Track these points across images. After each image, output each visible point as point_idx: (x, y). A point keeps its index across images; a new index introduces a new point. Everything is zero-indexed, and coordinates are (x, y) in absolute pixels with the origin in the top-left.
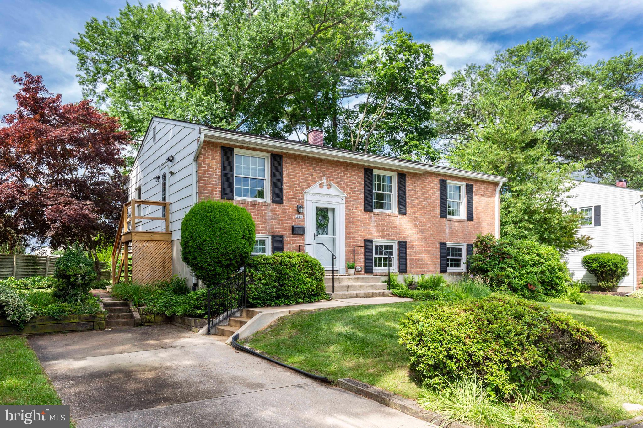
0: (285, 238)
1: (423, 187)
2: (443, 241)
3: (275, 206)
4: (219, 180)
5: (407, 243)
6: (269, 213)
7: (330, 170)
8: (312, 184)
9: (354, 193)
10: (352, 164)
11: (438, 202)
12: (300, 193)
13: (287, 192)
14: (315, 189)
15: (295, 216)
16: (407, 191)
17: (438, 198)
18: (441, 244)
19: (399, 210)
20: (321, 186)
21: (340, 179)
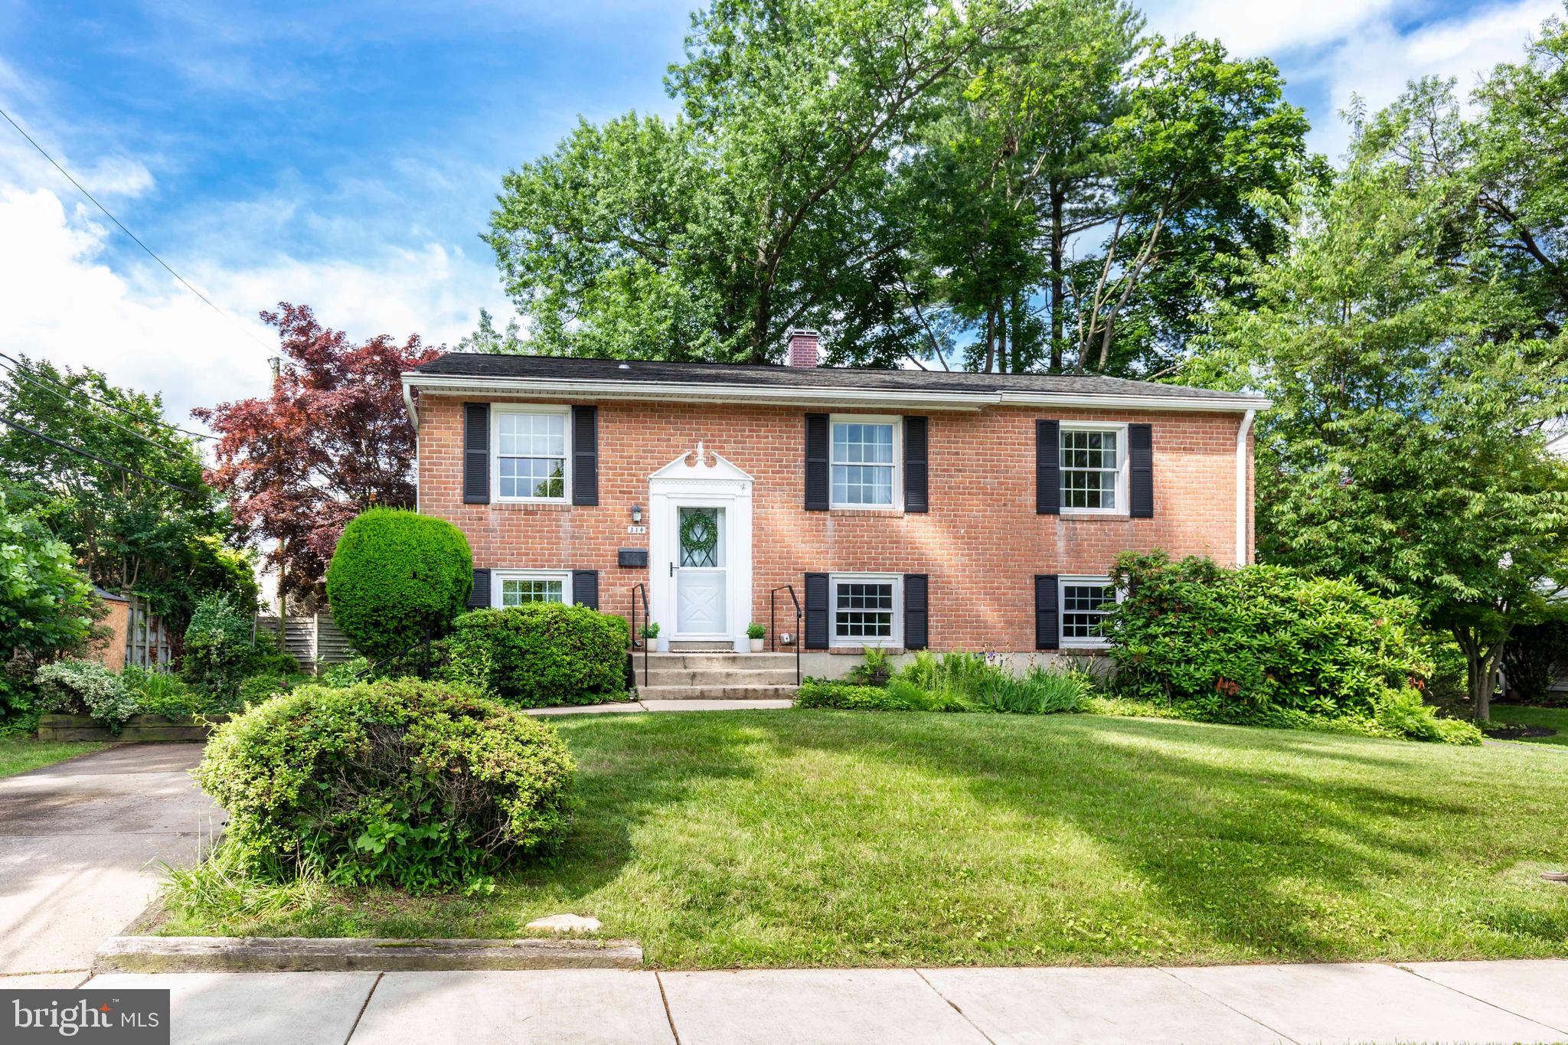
0: (602, 574)
1: (981, 443)
2: (1045, 571)
3: (580, 510)
4: (461, 468)
5: (931, 579)
6: (566, 526)
7: (713, 427)
8: (669, 460)
9: (778, 472)
10: (773, 407)
11: (1032, 478)
12: (638, 481)
13: (609, 480)
14: (677, 468)
15: (626, 528)
16: (930, 456)
17: (1032, 466)
18: (1039, 579)
19: (906, 503)
20: (690, 461)
21: (741, 442)
